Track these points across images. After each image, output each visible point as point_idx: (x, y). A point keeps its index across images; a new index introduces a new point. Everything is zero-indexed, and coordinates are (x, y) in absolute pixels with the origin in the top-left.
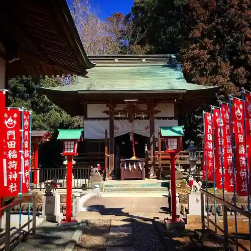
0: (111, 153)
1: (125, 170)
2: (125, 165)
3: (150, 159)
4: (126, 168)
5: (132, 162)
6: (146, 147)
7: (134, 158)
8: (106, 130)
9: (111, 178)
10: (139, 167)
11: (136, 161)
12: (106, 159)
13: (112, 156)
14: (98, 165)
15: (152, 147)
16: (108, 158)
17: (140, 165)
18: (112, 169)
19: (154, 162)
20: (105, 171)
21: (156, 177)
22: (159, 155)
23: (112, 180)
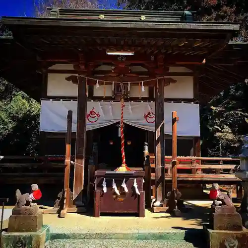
0: (79, 157)
1: (103, 194)
2: (104, 184)
3: (154, 170)
4: (105, 189)
5: (119, 178)
6: (146, 147)
7: (123, 169)
8: (70, 113)
9: (75, 209)
10: (133, 188)
11: (127, 177)
12: (67, 170)
13: (80, 164)
14: (35, 187)
15: (159, 149)
16: (72, 167)
17: (135, 185)
18: (78, 188)
19: (162, 177)
20: (63, 195)
21: (166, 208)
22: (174, 164)
23: (78, 212)
